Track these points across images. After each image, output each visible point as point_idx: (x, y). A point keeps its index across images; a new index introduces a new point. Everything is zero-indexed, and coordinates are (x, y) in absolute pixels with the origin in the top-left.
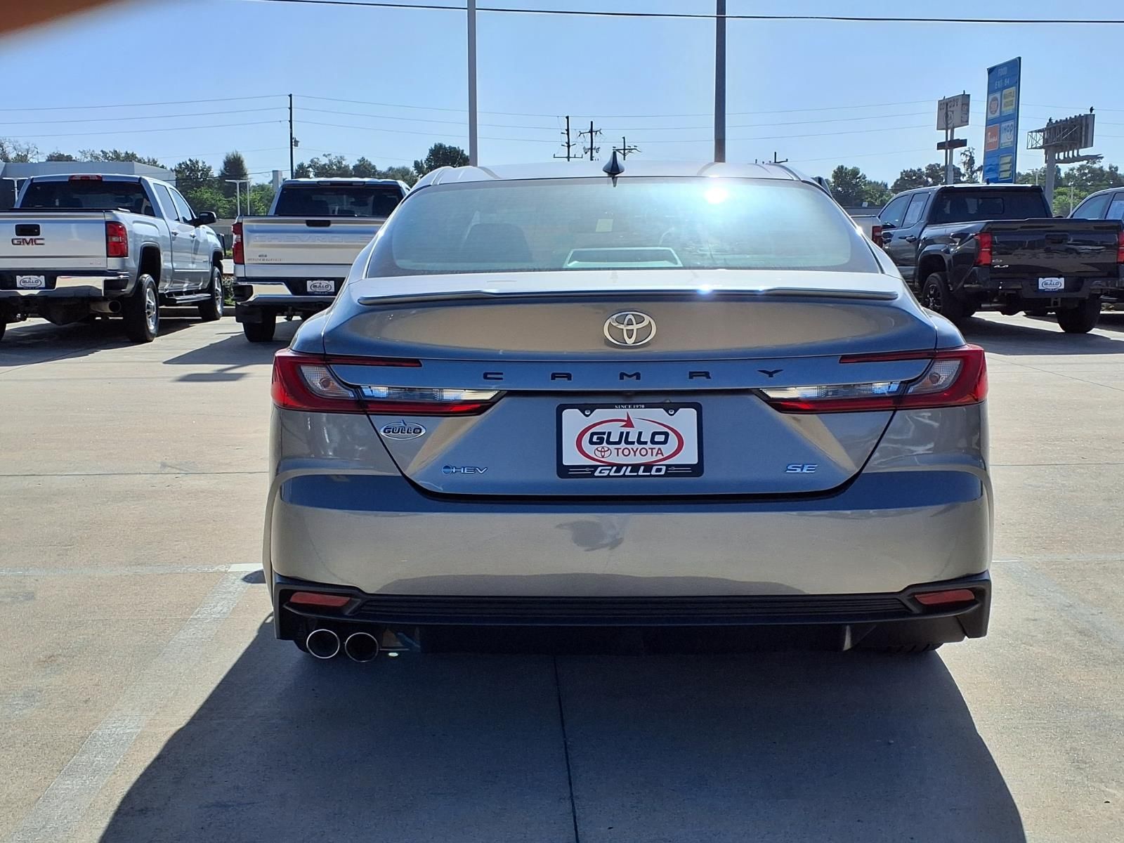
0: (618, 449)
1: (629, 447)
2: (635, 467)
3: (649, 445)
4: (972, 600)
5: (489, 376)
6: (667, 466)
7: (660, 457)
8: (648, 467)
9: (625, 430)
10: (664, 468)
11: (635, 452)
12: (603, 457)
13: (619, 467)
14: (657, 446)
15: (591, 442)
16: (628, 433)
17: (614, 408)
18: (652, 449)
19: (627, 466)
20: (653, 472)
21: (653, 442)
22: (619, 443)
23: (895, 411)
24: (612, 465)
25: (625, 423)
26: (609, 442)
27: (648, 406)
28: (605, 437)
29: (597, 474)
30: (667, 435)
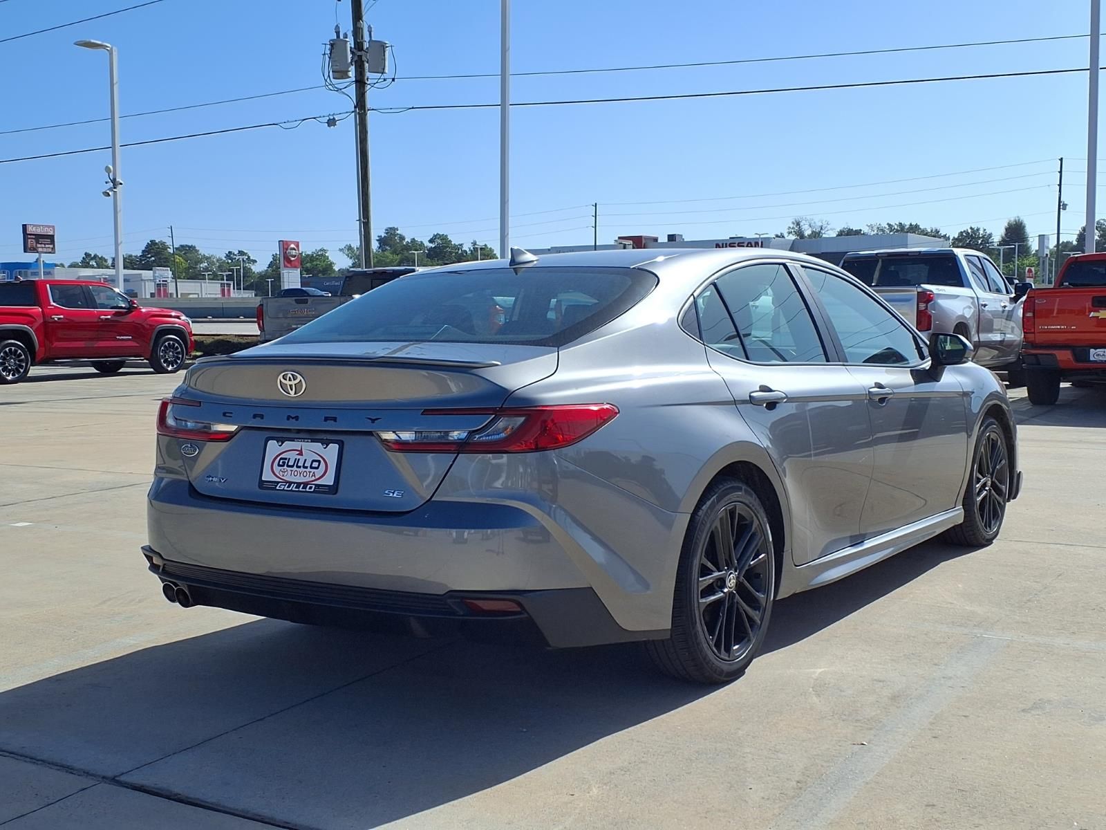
0: (292, 471)
1: (298, 469)
2: (298, 485)
3: (309, 469)
4: (519, 612)
5: (227, 415)
6: (316, 485)
7: (313, 478)
8: (305, 484)
9: (298, 457)
10: (314, 486)
11: (300, 474)
12: (283, 476)
13: (290, 483)
14: (313, 470)
15: (279, 465)
16: (299, 459)
17: (294, 441)
18: (310, 472)
19: (294, 483)
20: (307, 490)
21: (311, 467)
22: (292, 466)
23: (458, 454)
24: (287, 482)
25: (298, 452)
26: (288, 466)
27: (313, 441)
28: (287, 461)
29: (277, 488)
30: (319, 462)
